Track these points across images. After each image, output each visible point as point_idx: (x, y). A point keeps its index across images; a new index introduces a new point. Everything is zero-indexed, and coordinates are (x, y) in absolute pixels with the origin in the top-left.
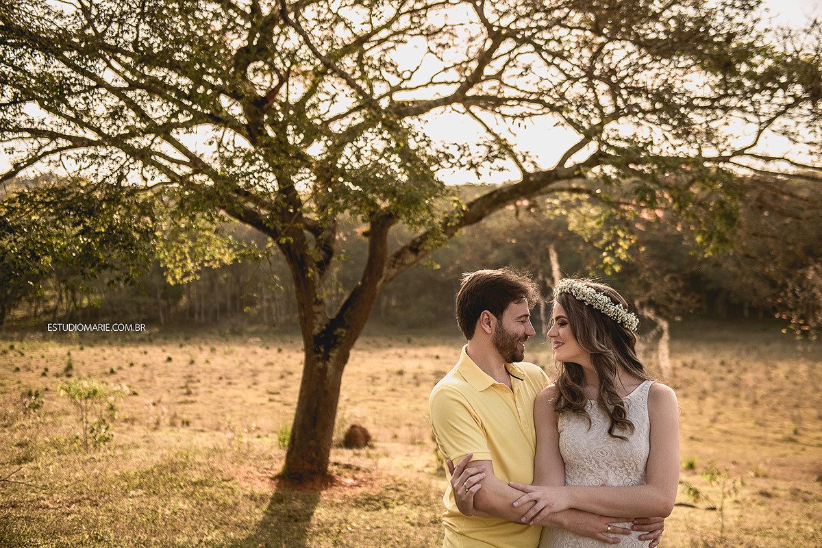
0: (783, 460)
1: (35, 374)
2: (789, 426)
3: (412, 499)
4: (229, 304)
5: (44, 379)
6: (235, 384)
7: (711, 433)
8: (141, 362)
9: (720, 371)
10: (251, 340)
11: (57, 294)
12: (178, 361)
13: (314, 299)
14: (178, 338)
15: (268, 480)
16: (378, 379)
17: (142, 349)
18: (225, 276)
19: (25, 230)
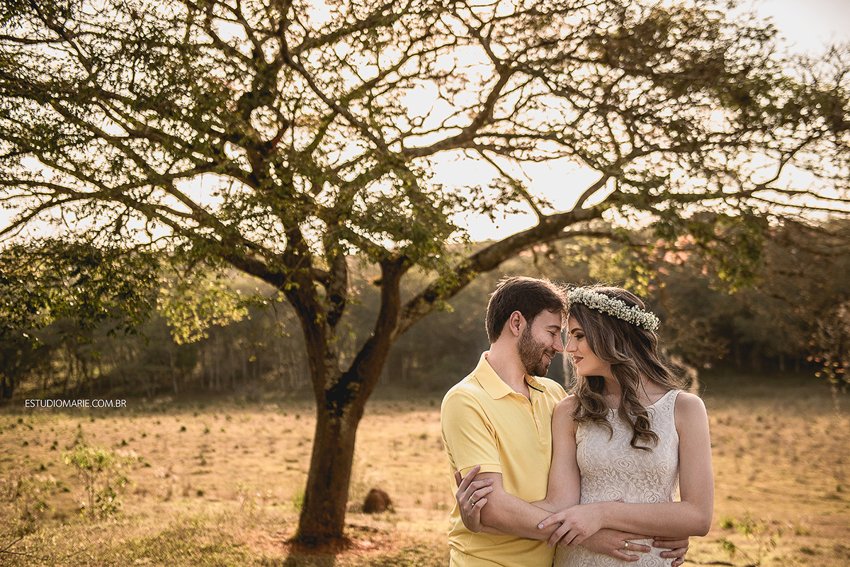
0: (827, 519)
1: (44, 448)
2: (832, 483)
3: (432, 561)
4: (245, 370)
5: (54, 453)
6: (252, 453)
7: (750, 492)
8: (154, 433)
9: (757, 428)
10: (268, 407)
11: (67, 365)
12: (192, 431)
13: (325, 353)
14: (192, 407)
15: (280, 545)
16: (401, 443)
17: (155, 419)
18: (240, 341)
19: (21, 281)
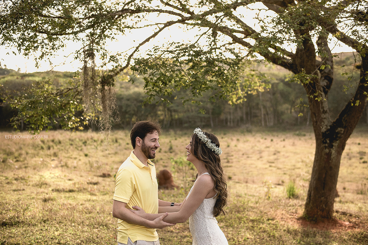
4: (244, 116)
6: (251, 157)
11: (164, 113)
13: (322, 110)
15: (295, 220)
